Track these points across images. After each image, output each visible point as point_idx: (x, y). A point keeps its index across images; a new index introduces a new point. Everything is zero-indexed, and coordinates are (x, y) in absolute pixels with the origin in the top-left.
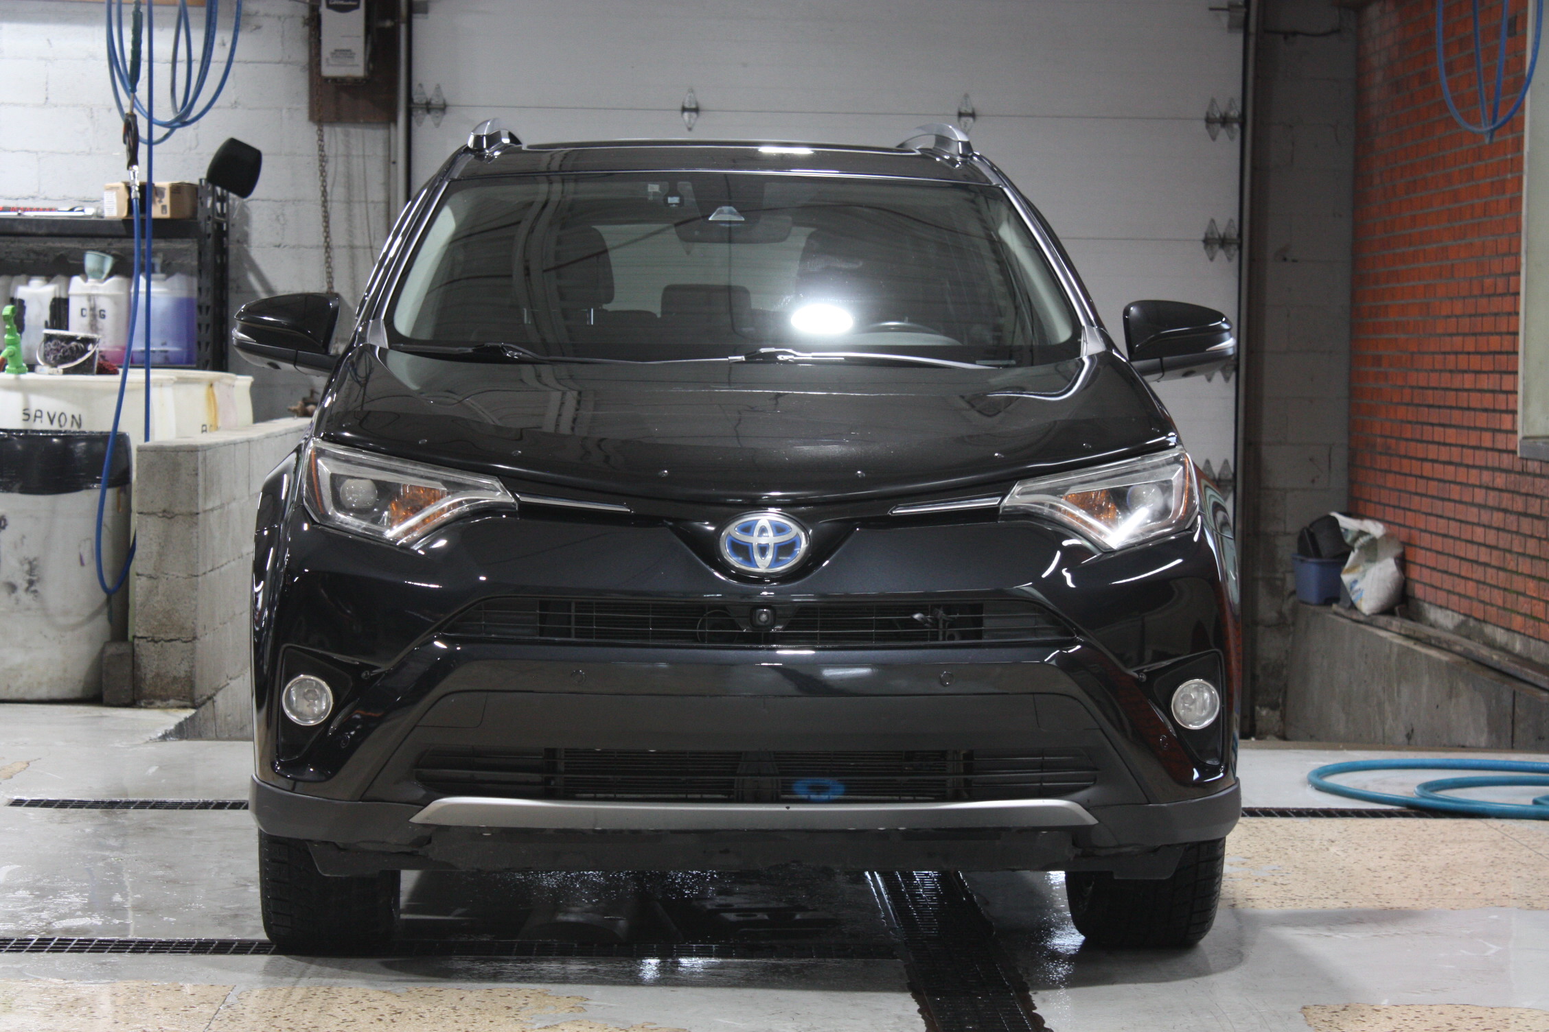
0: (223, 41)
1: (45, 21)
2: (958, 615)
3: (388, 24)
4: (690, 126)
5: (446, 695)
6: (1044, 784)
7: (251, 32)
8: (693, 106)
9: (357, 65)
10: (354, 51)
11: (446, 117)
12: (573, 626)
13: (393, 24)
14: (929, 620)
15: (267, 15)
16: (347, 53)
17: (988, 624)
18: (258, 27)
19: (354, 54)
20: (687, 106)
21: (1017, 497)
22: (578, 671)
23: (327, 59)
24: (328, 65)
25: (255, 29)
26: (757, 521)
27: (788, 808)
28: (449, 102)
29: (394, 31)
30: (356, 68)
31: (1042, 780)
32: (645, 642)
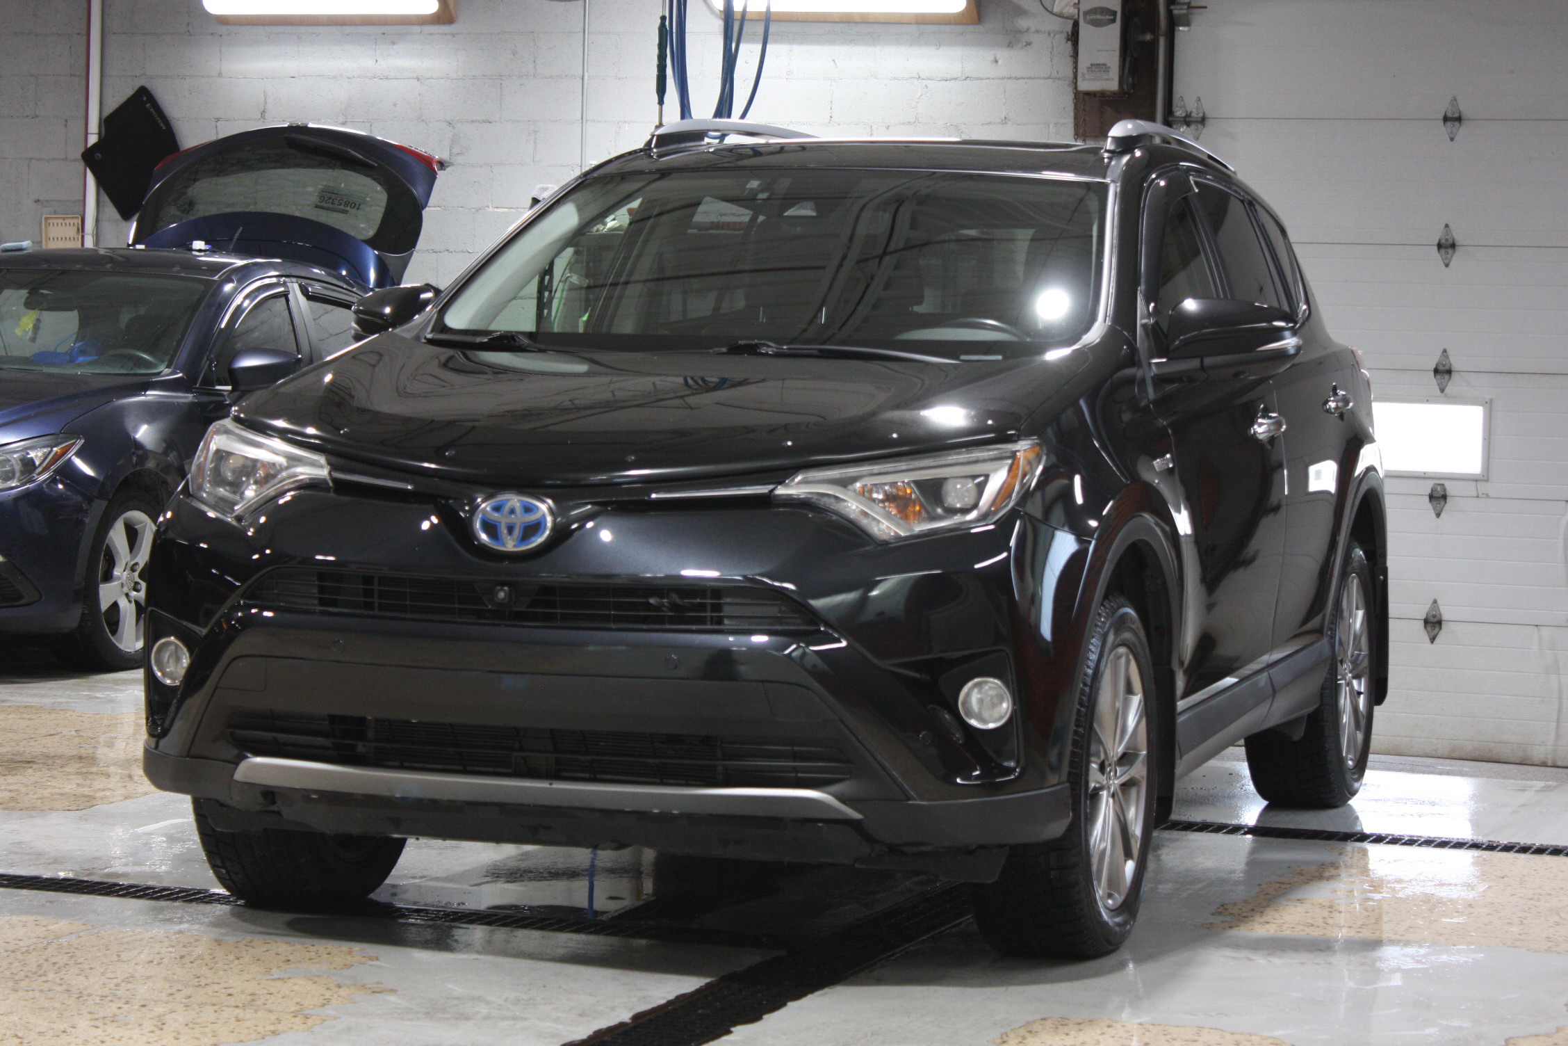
0: (995, 58)
1: (831, 42)
2: (698, 600)
3: (1148, 37)
4: (1451, 136)
5: (234, 659)
6: (800, 775)
7: (1022, 48)
8: (1456, 115)
9: (1113, 79)
10: (1108, 65)
11: (1205, 130)
12: (376, 600)
13: (1152, 37)
14: (666, 604)
15: (1037, 31)
16: (1102, 67)
17: (727, 611)
18: (1029, 44)
19: (1110, 68)
20: (1449, 115)
21: (795, 488)
22: (339, 641)
23: (1083, 74)
24: (1084, 79)
25: (1026, 46)
26: (508, 500)
27: (551, 784)
28: (1208, 114)
29: (1153, 46)
30: (1111, 83)
31: (795, 770)
32: (403, 615)
